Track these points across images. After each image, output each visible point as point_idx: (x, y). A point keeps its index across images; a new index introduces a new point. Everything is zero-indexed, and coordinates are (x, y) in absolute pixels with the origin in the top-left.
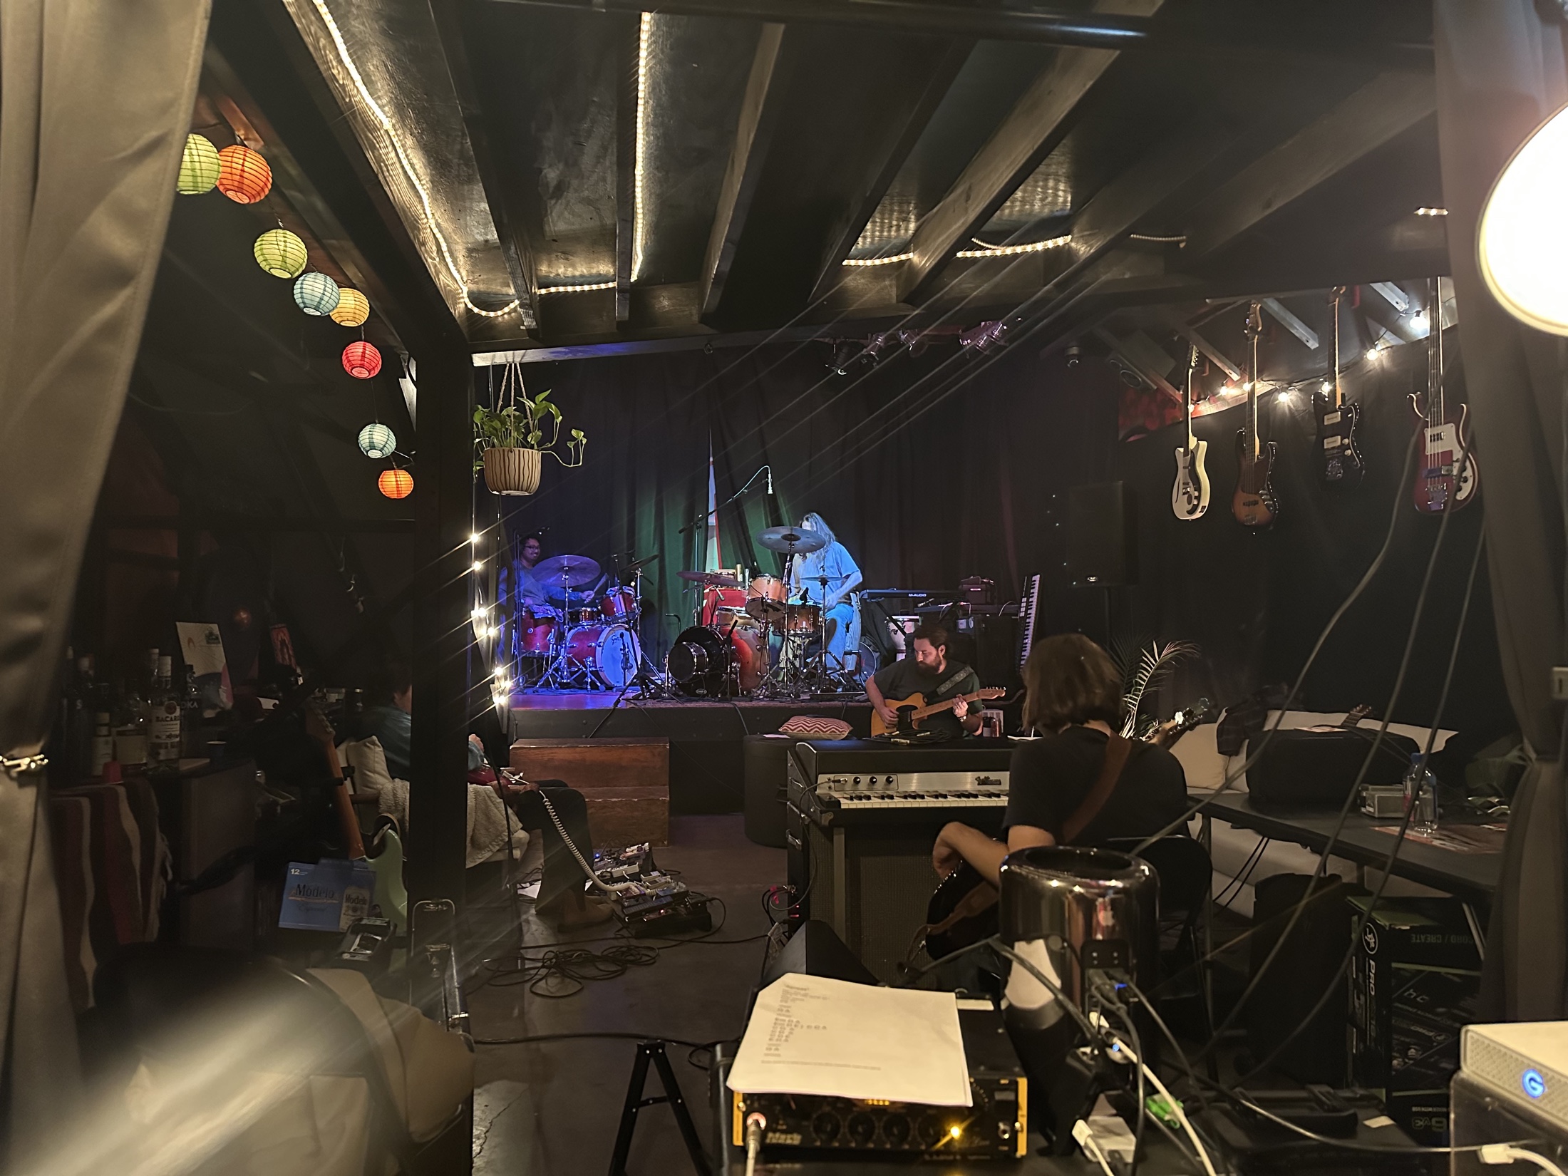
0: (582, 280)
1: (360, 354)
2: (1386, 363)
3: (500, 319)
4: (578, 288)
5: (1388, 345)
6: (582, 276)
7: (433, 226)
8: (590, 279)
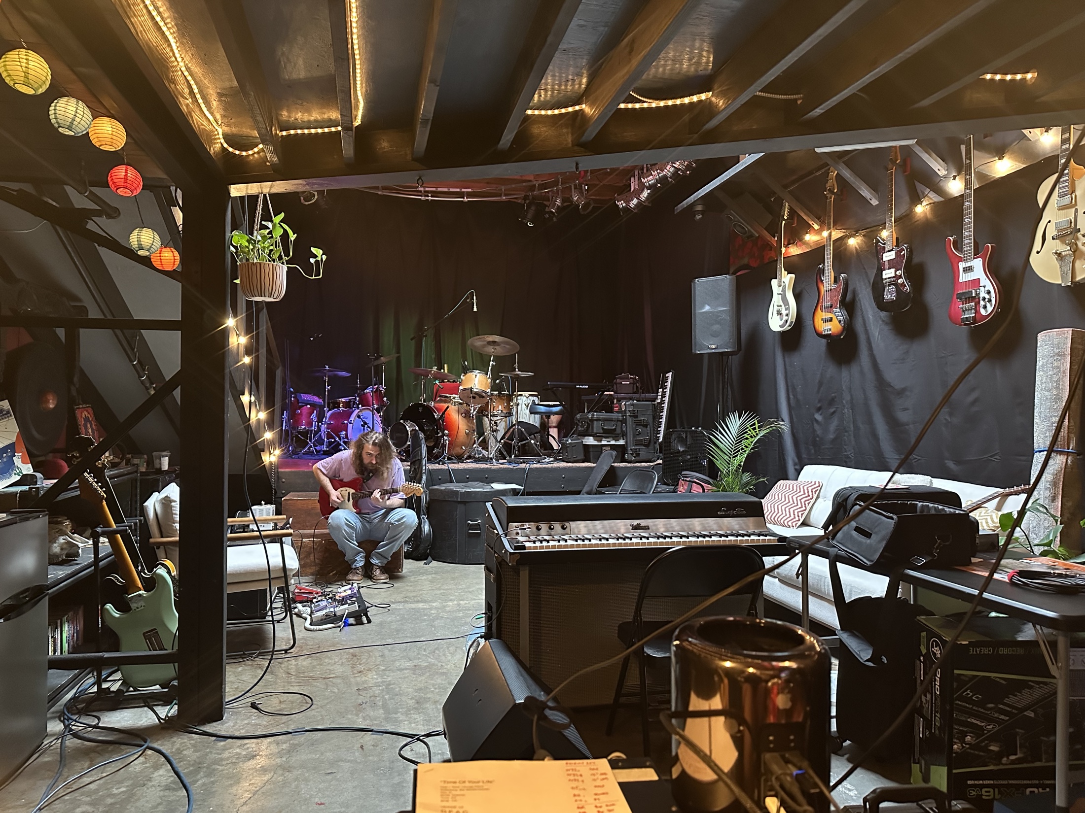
0: (316, 124)
1: (123, 177)
2: (929, 215)
3: (251, 158)
4: (313, 131)
5: (931, 201)
6: (316, 121)
7: (183, 69)
8: (322, 124)
